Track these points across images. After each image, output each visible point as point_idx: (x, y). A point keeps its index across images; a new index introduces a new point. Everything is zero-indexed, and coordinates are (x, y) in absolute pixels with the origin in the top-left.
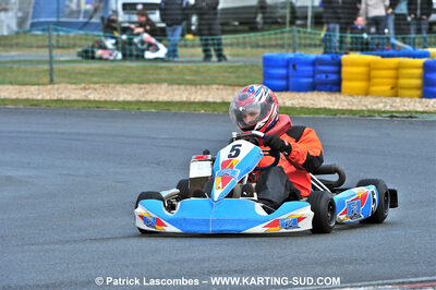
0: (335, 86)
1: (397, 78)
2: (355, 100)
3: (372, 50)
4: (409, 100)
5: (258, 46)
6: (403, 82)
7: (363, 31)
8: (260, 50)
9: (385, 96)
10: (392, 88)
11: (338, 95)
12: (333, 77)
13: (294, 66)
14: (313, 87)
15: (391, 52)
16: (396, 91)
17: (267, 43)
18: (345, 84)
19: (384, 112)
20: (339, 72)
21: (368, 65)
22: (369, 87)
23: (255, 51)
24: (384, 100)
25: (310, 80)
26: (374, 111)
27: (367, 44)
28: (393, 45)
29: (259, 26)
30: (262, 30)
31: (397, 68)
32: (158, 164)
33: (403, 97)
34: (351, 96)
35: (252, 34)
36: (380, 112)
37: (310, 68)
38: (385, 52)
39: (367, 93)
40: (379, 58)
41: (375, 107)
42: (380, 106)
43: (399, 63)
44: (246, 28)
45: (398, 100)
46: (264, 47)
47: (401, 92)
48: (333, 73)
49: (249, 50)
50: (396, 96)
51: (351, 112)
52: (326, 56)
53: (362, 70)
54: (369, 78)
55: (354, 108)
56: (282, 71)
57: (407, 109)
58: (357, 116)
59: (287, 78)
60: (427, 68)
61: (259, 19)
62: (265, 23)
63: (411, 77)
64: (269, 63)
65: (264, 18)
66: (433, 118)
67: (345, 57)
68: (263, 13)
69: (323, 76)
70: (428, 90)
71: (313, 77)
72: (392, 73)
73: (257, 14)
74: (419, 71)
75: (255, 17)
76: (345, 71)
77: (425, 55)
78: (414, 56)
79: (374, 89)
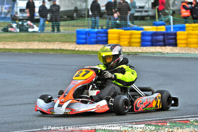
0: (105, 42)
1: (130, 39)
3: (120, 27)
4: (135, 47)
5: (74, 26)
6: (133, 40)
7: (117, 20)
8: (75, 28)
10: (129, 43)
12: (105, 38)
13: (89, 34)
14: (97, 43)
15: (128, 28)
16: (130, 44)
17: (78, 25)
18: (110, 41)
19: (126, 53)
20: (107, 37)
21: (119, 34)
22: (119, 42)
23: (73, 28)
24: (126, 47)
25: (95, 40)
27: (118, 25)
28: (129, 25)
29: (75, 18)
30: (76, 20)
31: (131, 35)
32: (34, 74)
35: (72, 21)
36: (124, 53)
37: (95, 35)
38: (126, 28)
40: (123, 31)
43: (131, 33)
44: (69, 19)
45: (131, 47)
46: (77, 26)
47: (132, 44)
48: (105, 37)
49: (70, 28)
50: (130, 46)
52: (102, 30)
53: (116, 35)
54: (119, 39)
56: (84, 36)
57: (134, 51)
59: (86, 39)
60: (143, 35)
61: (75, 15)
62: (77, 17)
63: (136, 38)
64: (79, 33)
65: (77, 15)
66: (145, 55)
67: (109, 31)
68: (77, 13)
69: (101, 38)
70: (143, 44)
71: (97, 38)
72: (128, 37)
73: (74, 13)
74: (139, 36)
75: (73, 15)
76: (110, 36)
77: (142, 29)
78: (137, 30)
79: (121, 43)
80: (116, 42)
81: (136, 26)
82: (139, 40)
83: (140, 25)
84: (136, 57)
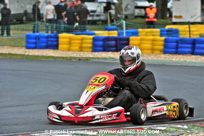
0: (56, 47)
1: (82, 43)
2: (64, 53)
5: (23, 30)
6: (84, 45)
8: (25, 32)
10: (80, 48)
11: (57, 51)
12: (55, 43)
13: (39, 39)
14: (47, 47)
15: (79, 33)
17: (27, 29)
18: (60, 46)
19: (77, 58)
20: (57, 41)
21: (70, 38)
22: (70, 47)
23: (22, 32)
24: (77, 53)
25: (45, 44)
29: (24, 22)
31: (82, 39)
33: (84, 51)
34: (63, 51)
35: (22, 25)
36: (75, 58)
37: (45, 39)
38: (77, 33)
39: (69, 50)
40: (74, 35)
41: (72, 56)
42: (75, 55)
43: (83, 37)
44: (19, 22)
45: (82, 53)
46: (26, 30)
48: (55, 41)
49: (20, 32)
50: (81, 51)
51: (63, 58)
52: (52, 34)
53: (67, 40)
54: (70, 43)
55: (64, 56)
56: (33, 41)
57: (86, 56)
58: (65, 60)
59: (35, 43)
60: (94, 39)
61: (24, 18)
62: (27, 20)
63: (87, 43)
64: (28, 37)
65: (26, 18)
66: (97, 60)
67: (60, 35)
68: (26, 16)
69: (51, 43)
70: (95, 49)
71: (47, 43)
72: (79, 41)
73: (23, 16)
74: (91, 41)
75: (22, 18)
76: (60, 40)
77: (94, 34)
78: (89, 34)
79: (72, 48)
80: (66, 46)
82: (90, 45)
83: (91, 30)
84: (88, 62)
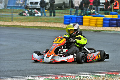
0: (81, 23)
1: (96, 22)
2: (86, 27)
4: (99, 27)
5: (63, 13)
6: (98, 23)
8: (63, 14)
9: (94, 26)
10: (95, 24)
11: (82, 26)
12: (81, 21)
13: (71, 18)
15: (95, 15)
16: (96, 25)
18: (84, 23)
19: (93, 30)
20: (82, 20)
21: (90, 19)
22: (90, 24)
24: (93, 27)
26: (91, 30)
27: (89, 13)
28: (96, 14)
29: (63, 8)
30: (64, 9)
31: (97, 20)
32: (38, 42)
33: (98, 27)
34: (85, 26)
35: (61, 10)
36: (92, 30)
37: (75, 19)
38: (94, 16)
39: (89, 25)
40: (92, 17)
41: (91, 29)
42: (92, 29)
43: (97, 18)
44: (60, 9)
45: (97, 27)
46: (64, 13)
47: (98, 25)
48: (81, 20)
49: (60, 14)
50: (96, 26)
51: (85, 30)
52: (79, 16)
54: (90, 22)
55: (86, 29)
56: (68, 20)
57: (99, 29)
58: (87, 31)
59: (69, 21)
60: (104, 20)
62: (65, 8)
63: (100, 22)
64: (65, 17)
66: (105, 32)
67: (84, 17)
68: (64, 5)
69: (79, 21)
70: (104, 25)
71: (76, 21)
72: (95, 21)
74: (102, 20)
75: (62, 6)
76: (84, 20)
77: (104, 16)
78: (101, 17)
79: (91, 24)
80: (87, 23)
81: (100, 15)
82: (102, 23)
83: (102, 14)
84: (100, 33)
